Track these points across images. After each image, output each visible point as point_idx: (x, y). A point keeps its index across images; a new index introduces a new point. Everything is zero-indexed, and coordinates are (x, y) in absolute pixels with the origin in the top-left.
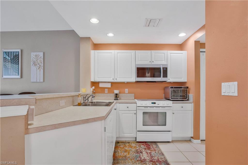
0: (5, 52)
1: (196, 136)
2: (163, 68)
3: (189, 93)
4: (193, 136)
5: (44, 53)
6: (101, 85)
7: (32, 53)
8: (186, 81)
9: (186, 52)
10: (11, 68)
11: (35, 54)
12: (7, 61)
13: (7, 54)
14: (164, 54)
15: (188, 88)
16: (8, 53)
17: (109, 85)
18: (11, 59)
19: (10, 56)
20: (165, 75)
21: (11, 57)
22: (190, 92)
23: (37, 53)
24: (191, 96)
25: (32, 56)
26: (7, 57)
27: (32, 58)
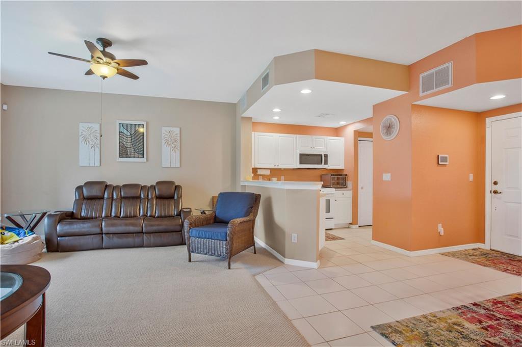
0: (122, 124)
1: (355, 221)
2: (324, 155)
3: (347, 180)
4: (351, 222)
5: (180, 129)
6: (259, 172)
7: (163, 128)
8: (343, 168)
9: (343, 138)
10: (131, 147)
11: (168, 129)
12: (125, 138)
13: (125, 127)
14: (324, 141)
15: (347, 175)
16: (127, 126)
17: (268, 172)
18: (131, 135)
19: (129, 130)
20: (326, 163)
21: (131, 131)
22: (349, 180)
23: (171, 129)
24: (350, 184)
25: (163, 131)
26: (125, 131)
27: (163, 135)
